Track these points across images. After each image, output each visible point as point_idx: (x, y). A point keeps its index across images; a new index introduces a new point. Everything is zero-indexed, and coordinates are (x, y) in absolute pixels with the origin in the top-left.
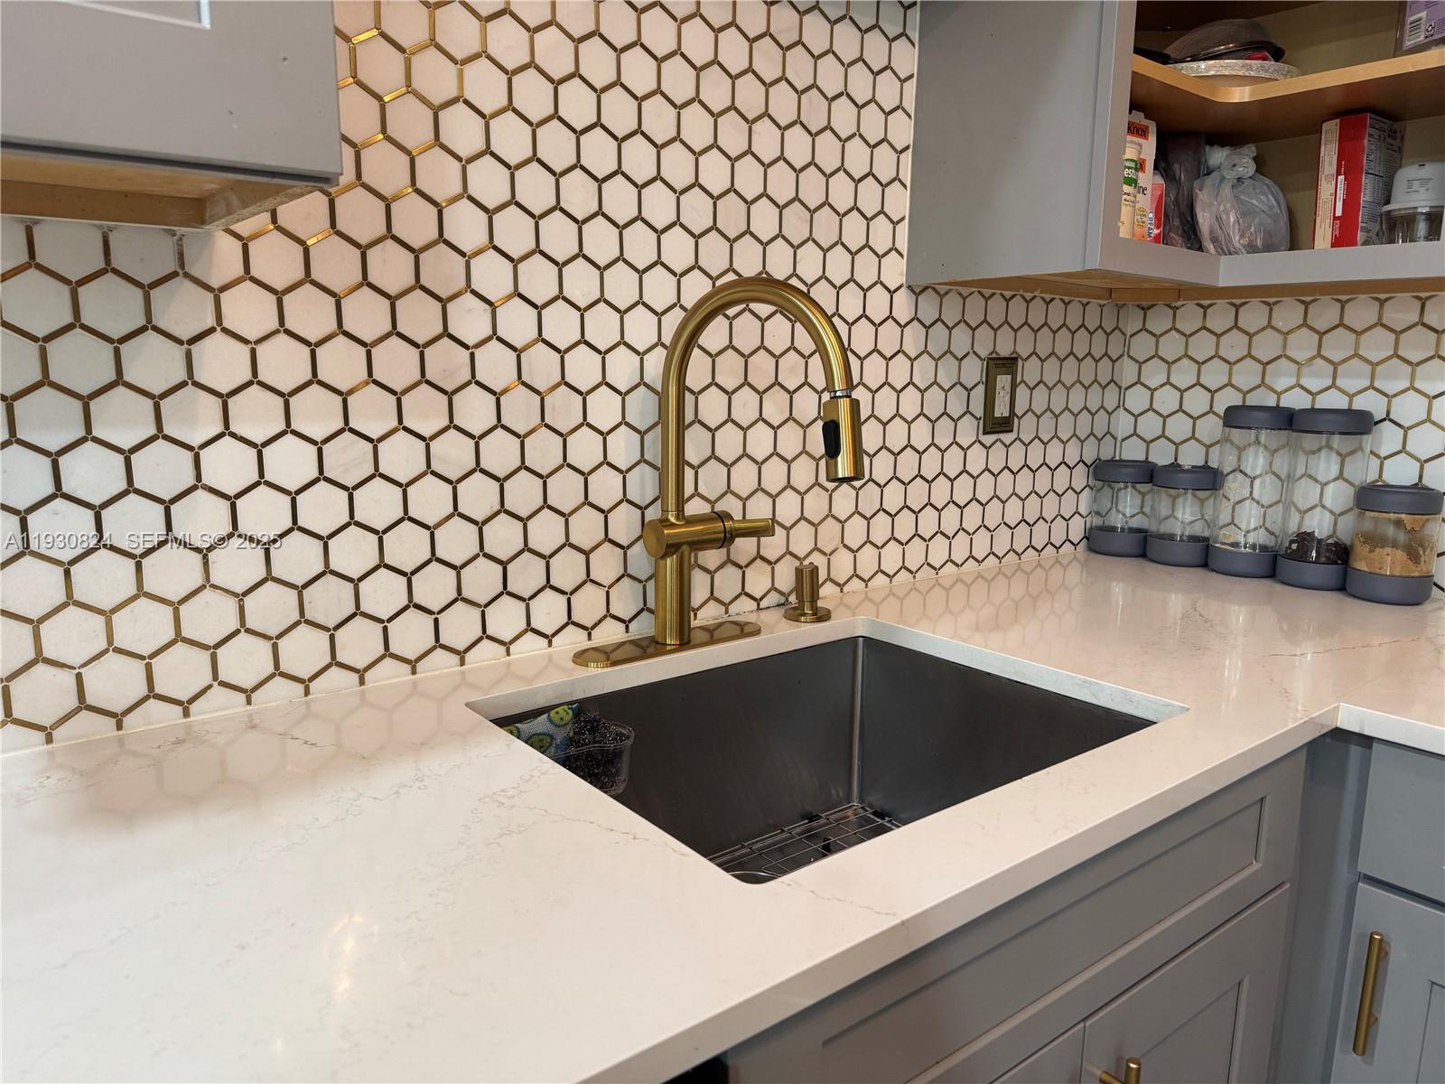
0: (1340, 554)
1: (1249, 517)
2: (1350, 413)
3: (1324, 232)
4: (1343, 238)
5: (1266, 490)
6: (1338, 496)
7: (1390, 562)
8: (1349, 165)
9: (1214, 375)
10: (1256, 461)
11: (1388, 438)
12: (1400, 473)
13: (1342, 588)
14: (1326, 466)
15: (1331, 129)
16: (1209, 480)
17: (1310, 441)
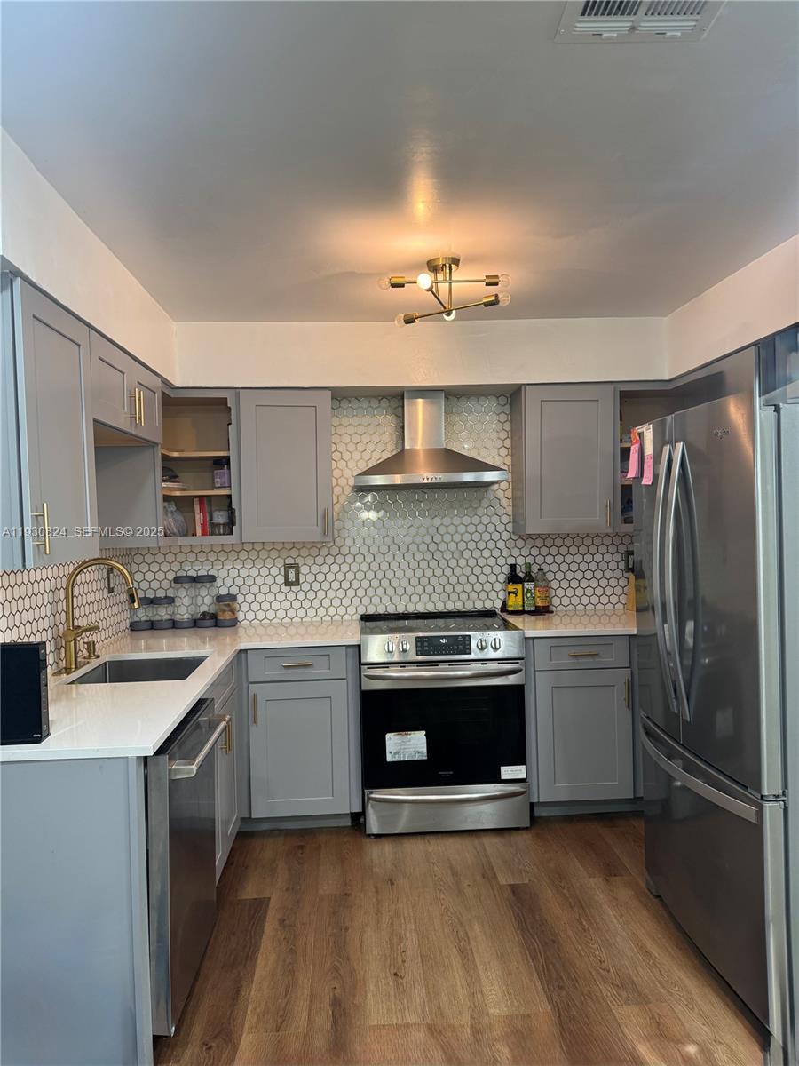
0: (214, 616)
1: (183, 610)
2: (208, 576)
3: (199, 532)
4: (204, 533)
5: (186, 601)
6: (208, 600)
7: (228, 616)
8: (202, 510)
9: (165, 567)
10: (182, 593)
11: (219, 582)
12: (224, 591)
13: (216, 626)
14: (204, 592)
15: (196, 500)
16: (170, 601)
17: (199, 585)
